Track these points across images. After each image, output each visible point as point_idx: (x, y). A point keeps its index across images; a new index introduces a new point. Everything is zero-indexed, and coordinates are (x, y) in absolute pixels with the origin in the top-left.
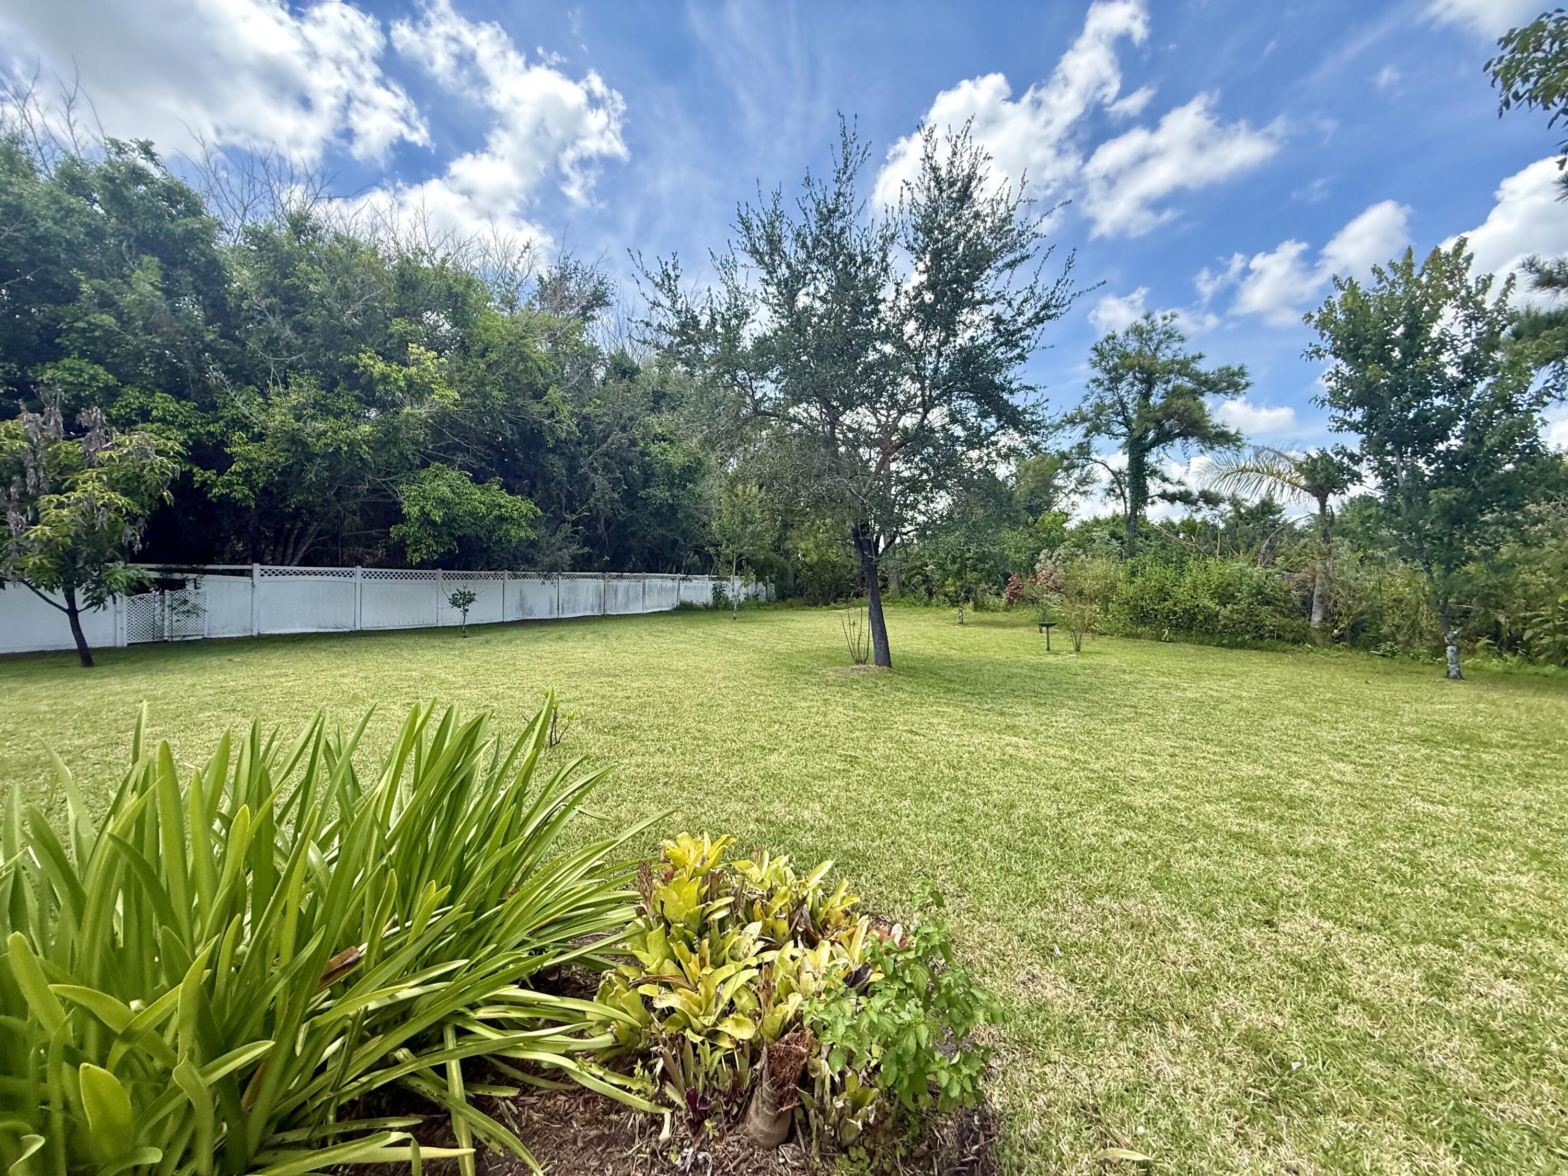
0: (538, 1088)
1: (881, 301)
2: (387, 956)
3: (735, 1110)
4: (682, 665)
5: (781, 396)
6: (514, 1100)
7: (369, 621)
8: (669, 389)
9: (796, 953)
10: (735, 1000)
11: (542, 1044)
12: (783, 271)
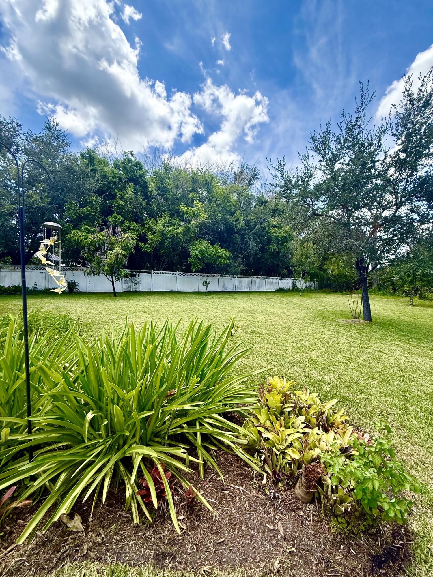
0: (223, 450)
1: (376, 161)
2: (182, 395)
3: (291, 483)
4: (278, 312)
5: (326, 207)
6: (216, 451)
7: (179, 289)
8: (279, 208)
9: (319, 432)
10: (293, 443)
11: (225, 436)
12: (330, 155)
